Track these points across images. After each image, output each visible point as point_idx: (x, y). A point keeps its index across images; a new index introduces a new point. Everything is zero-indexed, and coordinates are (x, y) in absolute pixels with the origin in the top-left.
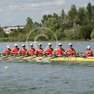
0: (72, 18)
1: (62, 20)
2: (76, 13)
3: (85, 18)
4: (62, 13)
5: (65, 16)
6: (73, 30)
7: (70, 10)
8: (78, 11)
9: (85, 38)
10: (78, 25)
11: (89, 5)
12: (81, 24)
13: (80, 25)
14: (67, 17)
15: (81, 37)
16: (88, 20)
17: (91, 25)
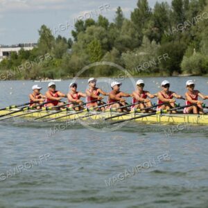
0: (140, 25)
1: (118, 31)
2: (148, 16)
4: (117, 15)
5: (124, 22)
6: (141, 53)
7: (135, 10)
8: (153, 11)
9: (168, 71)
10: (153, 42)
12: (159, 40)
13: (157, 43)
14: (129, 24)
15: (161, 68)
17: (182, 42)
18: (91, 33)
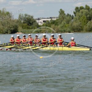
18: (82, 13)
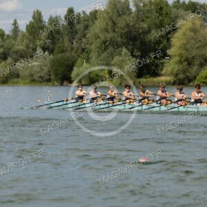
3: (61, 39)
11: (71, 11)
16: (67, 43)
